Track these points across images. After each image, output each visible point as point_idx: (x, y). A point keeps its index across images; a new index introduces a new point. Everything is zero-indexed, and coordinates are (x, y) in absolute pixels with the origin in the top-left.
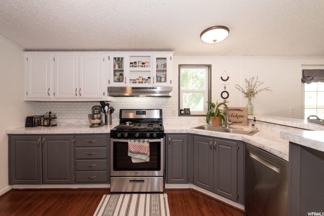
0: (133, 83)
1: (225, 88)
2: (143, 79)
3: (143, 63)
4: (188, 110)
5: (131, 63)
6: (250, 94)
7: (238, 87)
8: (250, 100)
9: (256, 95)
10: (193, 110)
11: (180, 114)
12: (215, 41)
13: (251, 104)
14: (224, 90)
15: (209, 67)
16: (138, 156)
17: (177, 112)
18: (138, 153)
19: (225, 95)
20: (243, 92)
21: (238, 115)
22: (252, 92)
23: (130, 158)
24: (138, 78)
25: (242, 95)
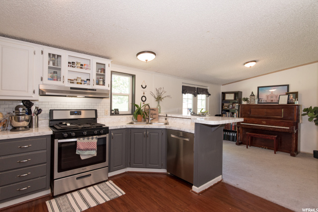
0: (71, 82)
1: (144, 93)
2: (82, 80)
3: (82, 65)
4: (117, 110)
5: (69, 63)
6: (159, 99)
7: (152, 93)
8: (159, 103)
9: (162, 100)
10: (121, 110)
11: (112, 114)
12: (146, 60)
13: (159, 106)
14: (143, 95)
15: (133, 76)
16: (87, 153)
17: (109, 112)
18: (87, 150)
19: (144, 99)
20: (155, 97)
21: (153, 113)
22: (160, 98)
23: (79, 156)
24: (76, 78)
25: (154, 100)
